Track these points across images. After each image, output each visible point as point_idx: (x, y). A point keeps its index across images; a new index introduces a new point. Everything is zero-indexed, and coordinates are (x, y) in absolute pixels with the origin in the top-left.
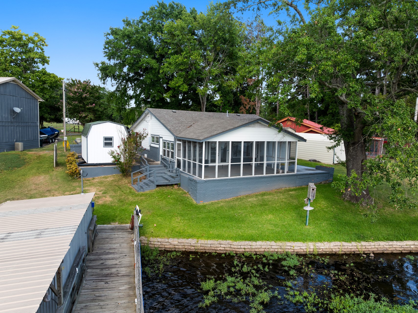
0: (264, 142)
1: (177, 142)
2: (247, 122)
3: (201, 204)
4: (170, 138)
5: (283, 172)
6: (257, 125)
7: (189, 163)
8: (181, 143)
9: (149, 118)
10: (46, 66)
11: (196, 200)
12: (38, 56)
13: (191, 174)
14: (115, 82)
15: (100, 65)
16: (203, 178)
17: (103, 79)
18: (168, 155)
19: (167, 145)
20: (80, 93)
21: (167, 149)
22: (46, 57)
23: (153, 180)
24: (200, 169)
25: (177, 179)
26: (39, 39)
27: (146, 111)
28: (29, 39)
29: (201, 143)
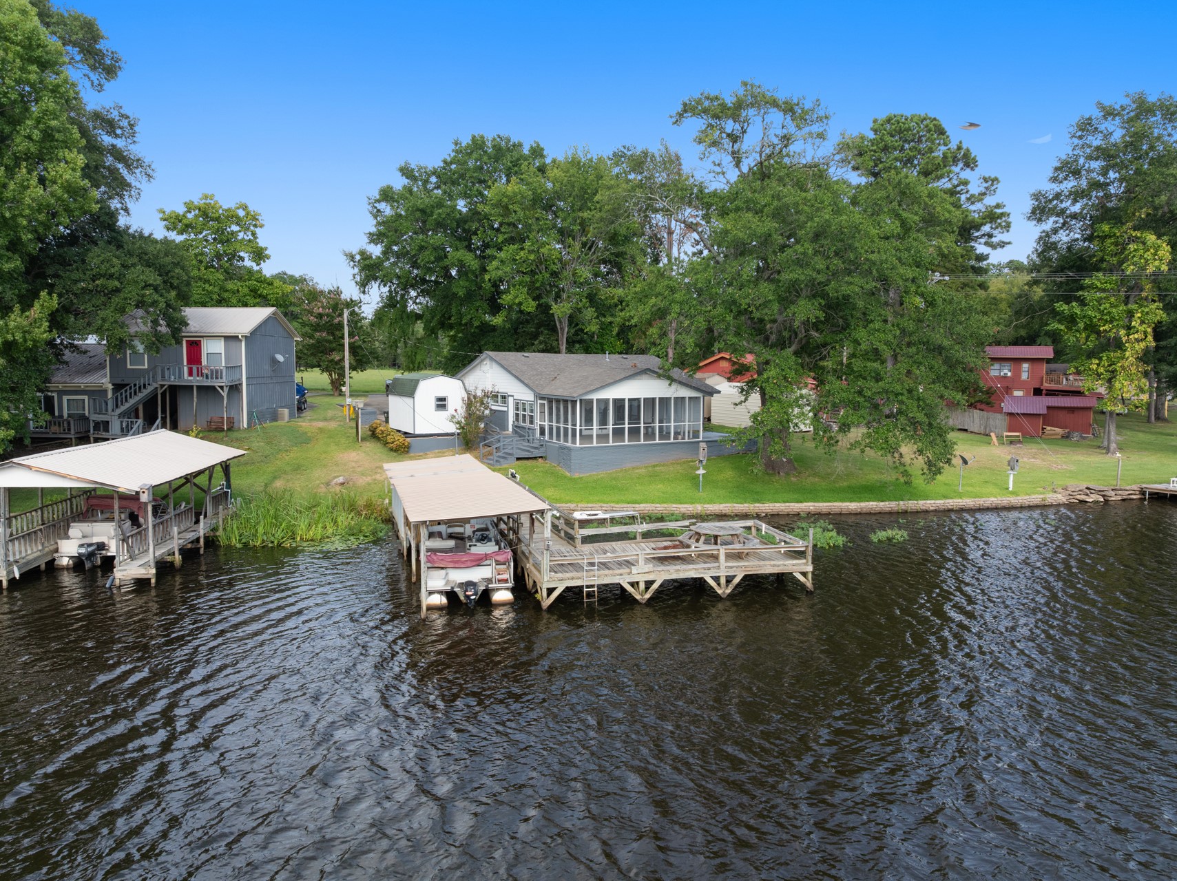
0: (654, 399)
1: (539, 401)
2: (632, 373)
3: (577, 476)
4: (526, 395)
5: (683, 438)
6: (644, 376)
7: (558, 429)
9: (488, 365)
10: (263, 265)
11: (570, 472)
12: (250, 249)
13: (562, 442)
14: (387, 289)
15: (358, 257)
16: (578, 445)
17: (363, 285)
18: (524, 421)
19: (521, 407)
20: (328, 315)
21: (521, 413)
22: (262, 248)
23: (511, 452)
24: (574, 435)
25: (542, 450)
26: (248, 214)
27: (483, 356)
28: (232, 217)
29: (574, 402)
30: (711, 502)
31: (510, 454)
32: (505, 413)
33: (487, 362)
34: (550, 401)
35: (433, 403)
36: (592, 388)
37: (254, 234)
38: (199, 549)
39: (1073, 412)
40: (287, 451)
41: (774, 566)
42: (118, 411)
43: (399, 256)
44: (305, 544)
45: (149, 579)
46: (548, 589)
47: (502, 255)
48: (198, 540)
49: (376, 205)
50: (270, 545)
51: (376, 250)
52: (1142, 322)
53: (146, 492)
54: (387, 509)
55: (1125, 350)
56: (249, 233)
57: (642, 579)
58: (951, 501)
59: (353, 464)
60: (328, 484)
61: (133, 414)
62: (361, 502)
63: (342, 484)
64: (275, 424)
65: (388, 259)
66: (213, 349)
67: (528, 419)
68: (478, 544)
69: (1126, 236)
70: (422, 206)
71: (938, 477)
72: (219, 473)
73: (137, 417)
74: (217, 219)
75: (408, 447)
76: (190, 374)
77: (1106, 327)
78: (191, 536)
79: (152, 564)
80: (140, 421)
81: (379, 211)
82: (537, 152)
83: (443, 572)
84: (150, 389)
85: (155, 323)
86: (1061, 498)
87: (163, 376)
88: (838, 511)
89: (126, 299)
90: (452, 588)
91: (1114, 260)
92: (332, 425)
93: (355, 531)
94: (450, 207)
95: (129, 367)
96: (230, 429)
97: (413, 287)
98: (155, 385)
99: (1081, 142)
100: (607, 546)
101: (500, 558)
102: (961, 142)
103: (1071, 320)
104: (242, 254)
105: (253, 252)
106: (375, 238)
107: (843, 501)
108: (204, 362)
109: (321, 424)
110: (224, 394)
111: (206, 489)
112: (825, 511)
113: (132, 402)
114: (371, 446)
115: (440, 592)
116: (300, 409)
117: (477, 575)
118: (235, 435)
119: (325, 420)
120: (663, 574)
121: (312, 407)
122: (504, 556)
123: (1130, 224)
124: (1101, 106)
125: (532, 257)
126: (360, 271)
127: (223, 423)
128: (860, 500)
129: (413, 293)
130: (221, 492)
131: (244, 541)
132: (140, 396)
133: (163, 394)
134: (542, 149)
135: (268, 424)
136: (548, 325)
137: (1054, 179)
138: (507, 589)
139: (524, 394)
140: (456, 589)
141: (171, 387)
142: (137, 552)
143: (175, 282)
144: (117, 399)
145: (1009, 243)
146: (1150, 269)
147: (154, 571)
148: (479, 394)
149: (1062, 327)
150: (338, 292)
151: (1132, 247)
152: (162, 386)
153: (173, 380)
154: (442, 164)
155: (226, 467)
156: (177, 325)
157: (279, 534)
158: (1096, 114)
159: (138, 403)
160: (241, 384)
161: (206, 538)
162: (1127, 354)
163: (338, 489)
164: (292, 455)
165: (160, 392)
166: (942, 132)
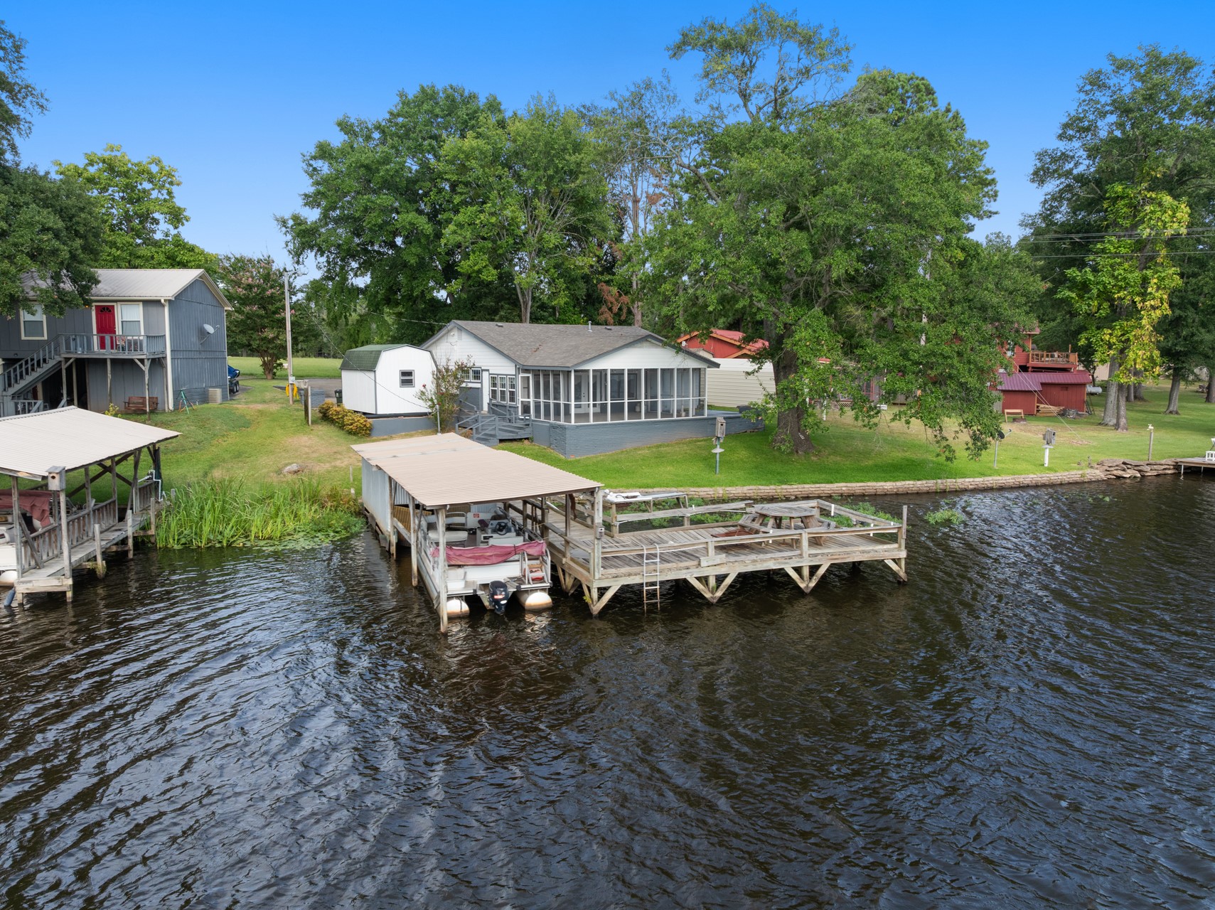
0: (656, 370)
1: (521, 374)
2: (632, 340)
3: (572, 458)
4: (506, 369)
5: (687, 415)
6: (645, 344)
7: (547, 405)
8: (530, 375)
9: (456, 337)
10: (181, 229)
11: (564, 454)
12: (166, 210)
13: (552, 421)
14: (324, 259)
15: (291, 223)
16: (573, 422)
17: (297, 254)
18: (503, 398)
19: (498, 382)
20: (258, 286)
21: (499, 389)
22: (179, 208)
23: (492, 433)
24: (567, 413)
25: (528, 430)
26: (162, 169)
27: (451, 325)
28: (144, 172)
29: (569, 372)
30: (732, 484)
31: (491, 435)
32: (479, 391)
33: (455, 332)
34: (536, 373)
35: (397, 378)
36: (588, 357)
37: (169, 193)
38: (126, 552)
39: (1067, 389)
40: (223, 436)
41: (863, 552)
42: (11, 391)
43: (337, 221)
44: (262, 543)
45: (64, 593)
46: (599, 589)
47: (460, 218)
48: (124, 541)
49: (311, 162)
50: (218, 545)
51: (312, 215)
52: (1158, 288)
53: (57, 477)
54: (355, 500)
55: (1141, 319)
56: (164, 192)
57: (712, 573)
58: (990, 478)
59: (306, 449)
60: (279, 472)
61: (30, 395)
62: (325, 492)
63: (296, 472)
64: (205, 406)
65: (327, 224)
66: (127, 316)
67: (508, 395)
68: (495, 535)
69: (1140, 198)
70: (367, 162)
71: (983, 452)
72: (146, 458)
73: (35, 397)
74: (126, 174)
75: (371, 429)
76: (103, 346)
77: (1121, 294)
78: (116, 536)
79: (68, 573)
80: (40, 402)
81: (315, 169)
82: (494, 107)
83: (460, 571)
84: (51, 363)
85: (57, 278)
86: (1099, 474)
87: (68, 347)
88: (872, 491)
89: (15, 245)
90: (475, 591)
91: (1127, 223)
92: (274, 408)
93: (322, 526)
94: (399, 163)
95: (23, 338)
96: (153, 411)
97: (353, 257)
98: (58, 358)
99: (1087, 98)
100: (651, 534)
101: (534, 551)
102: (949, 104)
103: (1084, 287)
104: (156, 215)
105: (170, 213)
106: (311, 201)
107: (877, 480)
108: (119, 331)
109: (260, 407)
110: (146, 368)
111: (131, 479)
112: (858, 492)
113: (29, 379)
114: (324, 429)
115: (459, 597)
116: (232, 391)
117: (505, 572)
118: (159, 418)
119: (264, 402)
120: (735, 567)
121: (245, 390)
122: (538, 549)
123: (1145, 185)
124: (1112, 58)
125: (493, 220)
126: (294, 239)
127: (144, 403)
128: (895, 479)
129: (354, 265)
130: (150, 482)
131: (183, 541)
132: (40, 371)
133: (69, 370)
134: (500, 104)
135: (197, 406)
136: (509, 299)
137: (1061, 137)
138: (543, 590)
139: (504, 368)
140: (479, 593)
141: (77, 360)
142: (45, 557)
143: (82, 230)
144: (9, 377)
145: (996, 213)
146: (1169, 232)
147: (70, 582)
148: (452, 367)
149: (1074, 295)
150: (269, 262)
151: (1148, 208)
152: (67, 359)
153: (80, 353)
154: (388, 116)
155: (154, 451)
156: (86, 283)
157: (228, 532)
158: (1108, 68)
159: (36, 380)
160: (165, 358)
161: (135, 538)
162: (1144, 322)
163: (290, 477)
164: (230, 441)
165: (64, 367)
166: (930, 92)
